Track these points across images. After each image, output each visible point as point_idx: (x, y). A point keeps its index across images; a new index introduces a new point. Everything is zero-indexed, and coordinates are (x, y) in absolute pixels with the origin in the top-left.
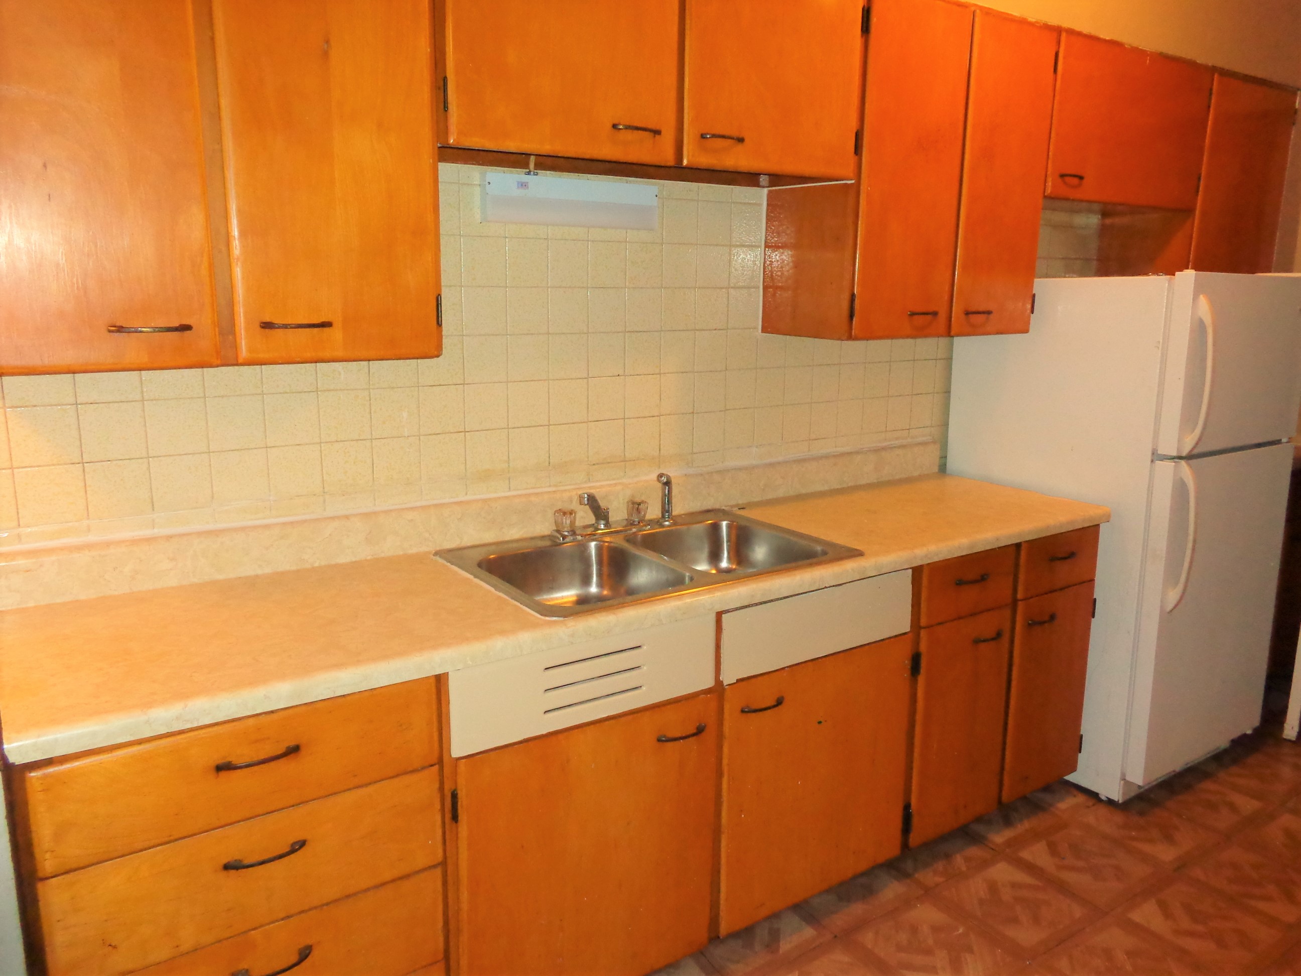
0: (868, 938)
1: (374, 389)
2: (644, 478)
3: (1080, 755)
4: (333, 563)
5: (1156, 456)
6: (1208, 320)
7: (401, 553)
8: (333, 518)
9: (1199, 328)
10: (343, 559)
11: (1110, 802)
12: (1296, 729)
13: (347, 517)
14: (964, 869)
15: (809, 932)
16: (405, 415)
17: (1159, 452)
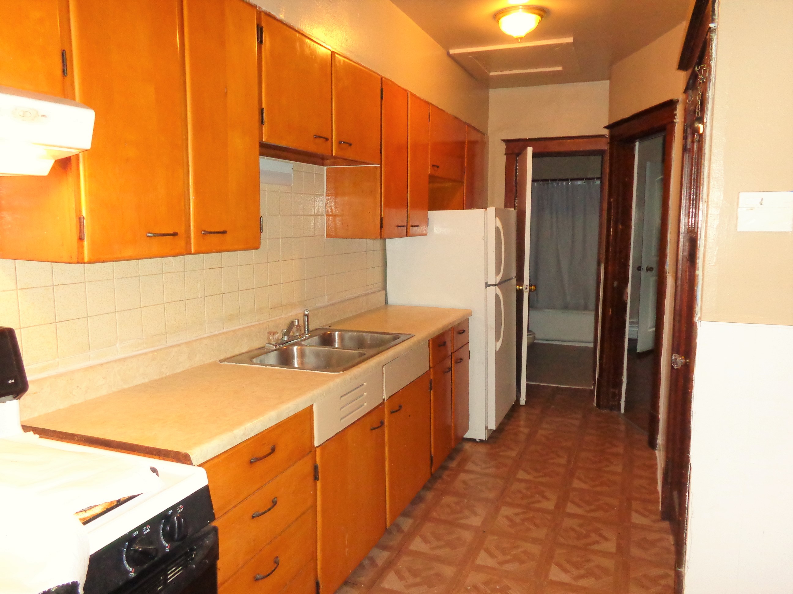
0: (434, 514)
1: (186, 271)
2: (290, 314)
3: (469, 423)
4: (175, 372)
5: (487, 285)
6: (501, 228)
7: (203, 364)
8: (172, 346)
9: (497, 229)
10: (179, 370)
11: (481, 441)
12: (525, 400)
13: (179, 345)
14: (449, 479)
15: (410, 521)
16: (199, 285)
17: (488, 283)
